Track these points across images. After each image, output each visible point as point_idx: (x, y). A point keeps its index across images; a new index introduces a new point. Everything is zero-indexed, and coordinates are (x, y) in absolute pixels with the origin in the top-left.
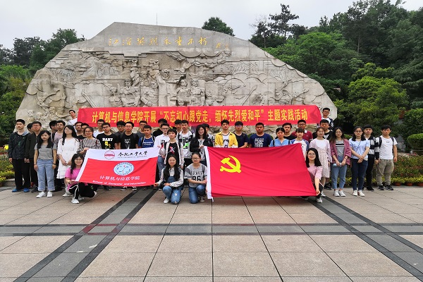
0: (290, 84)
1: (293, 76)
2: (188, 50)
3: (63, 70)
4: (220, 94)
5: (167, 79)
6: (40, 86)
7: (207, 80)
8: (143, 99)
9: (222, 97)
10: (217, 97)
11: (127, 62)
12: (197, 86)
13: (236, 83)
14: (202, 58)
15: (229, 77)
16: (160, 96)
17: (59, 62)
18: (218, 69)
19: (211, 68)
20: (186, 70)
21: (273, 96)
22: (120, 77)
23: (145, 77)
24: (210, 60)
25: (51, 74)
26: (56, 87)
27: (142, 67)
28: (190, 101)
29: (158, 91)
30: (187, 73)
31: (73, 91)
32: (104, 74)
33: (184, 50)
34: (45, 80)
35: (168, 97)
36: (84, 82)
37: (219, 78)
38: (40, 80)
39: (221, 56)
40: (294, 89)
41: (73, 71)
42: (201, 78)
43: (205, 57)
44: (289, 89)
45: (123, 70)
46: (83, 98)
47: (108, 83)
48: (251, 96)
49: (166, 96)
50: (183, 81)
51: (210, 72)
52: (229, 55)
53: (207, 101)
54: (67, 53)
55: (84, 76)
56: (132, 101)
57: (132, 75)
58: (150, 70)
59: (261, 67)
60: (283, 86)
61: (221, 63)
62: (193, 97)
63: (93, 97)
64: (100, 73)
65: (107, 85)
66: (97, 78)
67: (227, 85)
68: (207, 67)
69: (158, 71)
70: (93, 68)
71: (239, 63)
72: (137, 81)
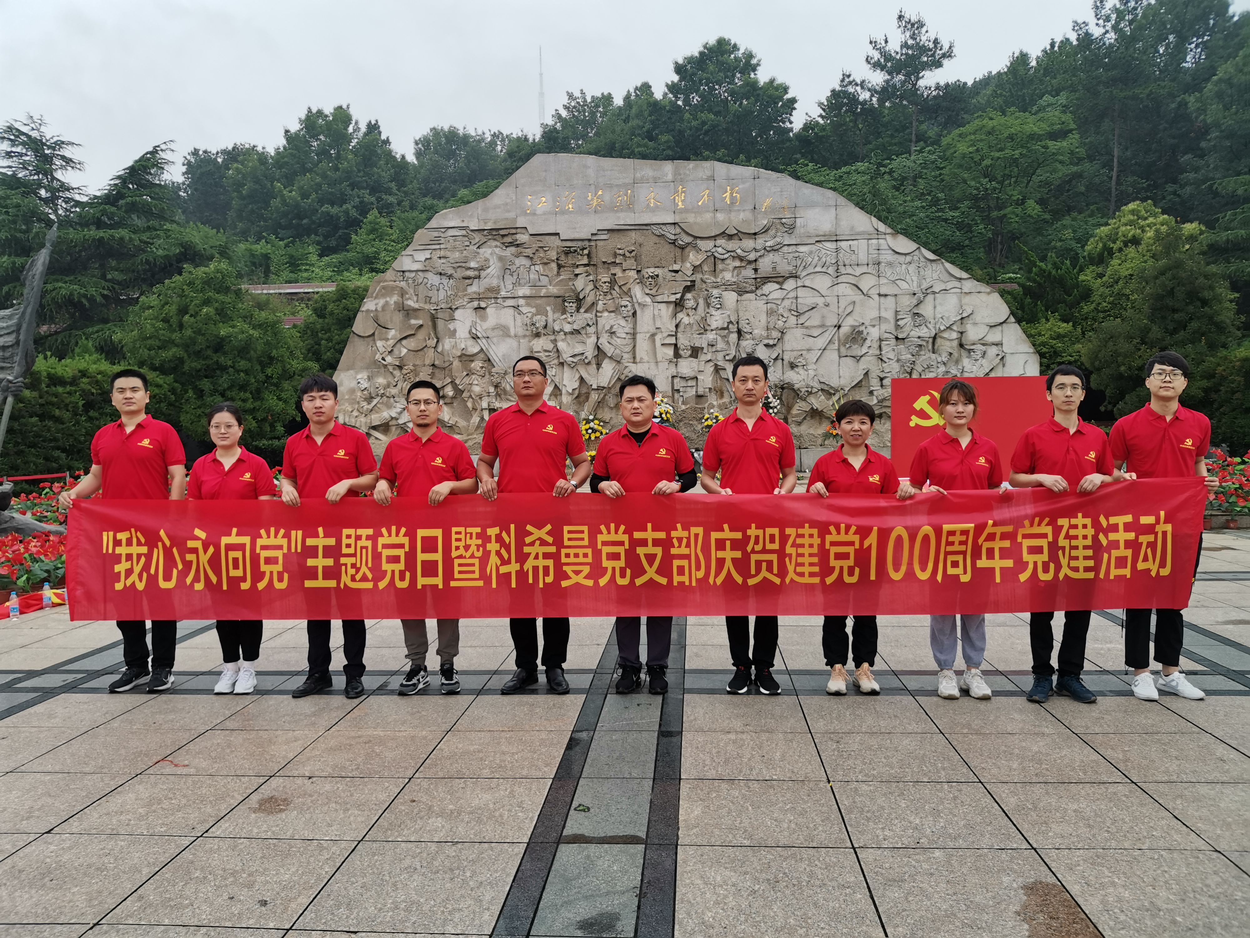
0: (930, 297)
1: (935, 276)
2: (699, 220)
3: (430, 275)
4: (771, 325)
5: (653, 292)
6: (380, 315)
7: (741, 292)
8: (604, 341)
9: (775, 334)
10: (764, 333)
11: (567, 253)
12: (721, 307)
13: (807, 299)
14: (730, 237)
15: (790, 284)
16: (638, 336)
17: (422, 256)
18: (766, 265)
19: (750, 262)
20: (696, 268)
21: (891, 327)
22: (554, 290)
23: (605, 287)
24: (748, 243)
25: (403, 284)
26: (416, 318)
27: (600, 265)
28: (705, 345)
29: (635, 323)
30: (698, 277)
31: (451, 326)
32: (517, 284)
33: (691, 218)
34: (394, 299)
35: (658, 338)
36: (476, 304)
37: (770, 287)
38: (381, 302)
39: (772, 232)
40: (939, 308)
41: (450, 277)
42: (727, 286)
43: (739, 235)
44: (926, 310)
45: (558, 274)
46: (471, 342)
47: (528, 305)
48: (842, 330)
49: (653, 335)
50: (688, 296)
51: (749, 272)
52: (791, 229)
53: (743, 343)
54: (436, 234)
55: (474, 288)
56: (579, 349)
57: (580, 283)
58: (617, 270)
59: (863, 258)
60: (915, 302)
61: (773, 250)
62: (711, 336)
63: (495, 340)
64: (509, 280)
65: (524, 310)
66: (503, 293)
67: (787, 303)
68: (741, 259)
69: (633, 274)
70: (494, 269)
71: (813, 248)
72: (590, 300)
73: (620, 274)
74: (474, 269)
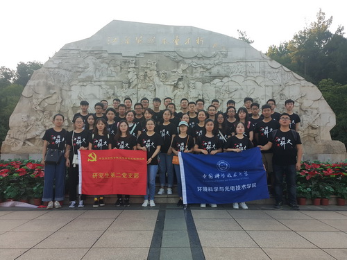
0: (287, 87)
1: (289, 78)
2: (185, 50)
3: (61, 70)
6: (36, 88)
7: (204, 82)
11: (125, 63)
12: (195, 88)
13: (233, 86)
14: (199, 58)
15: (225, 80)
18: (215, 71)
19: (208, 69)
20: (183, 71)
22: (118, 78)
23: (142, 78)
24: (207, 62)
25: (48, 74)
26: (53, 89)
29: (155, 94)
30: (184, 75)
31: (69, 93)
32: (101, 75)
33: (182, 50)
34: (42, 81)
36: (81, 84)
37: (216, 81)
38: (37, 82)
39: (217, 57)
40: (291, 92)
41: (70, 71)
42: (197, 79)
43: (203, 58)
44: (284, 92)
45: (121, 71)
47: (106, 84)
50: (180, 83)
51: (207, 74)
52: (226, 56)
55: (82, 77)
57: (130, 76)
59: (257, 70)
60: (281, 89)
61: (218, 64)
64: (98, 74)
65: (104, 87)
66: (95, 79)
67: (224, 88)
68: (203, 68)
69: (155, 72)
70: (91, 68)
71: (236, 65)
72: (135, 83)
73: (149, 72)
74: (82, 68)
